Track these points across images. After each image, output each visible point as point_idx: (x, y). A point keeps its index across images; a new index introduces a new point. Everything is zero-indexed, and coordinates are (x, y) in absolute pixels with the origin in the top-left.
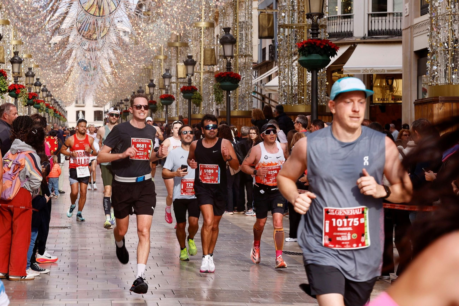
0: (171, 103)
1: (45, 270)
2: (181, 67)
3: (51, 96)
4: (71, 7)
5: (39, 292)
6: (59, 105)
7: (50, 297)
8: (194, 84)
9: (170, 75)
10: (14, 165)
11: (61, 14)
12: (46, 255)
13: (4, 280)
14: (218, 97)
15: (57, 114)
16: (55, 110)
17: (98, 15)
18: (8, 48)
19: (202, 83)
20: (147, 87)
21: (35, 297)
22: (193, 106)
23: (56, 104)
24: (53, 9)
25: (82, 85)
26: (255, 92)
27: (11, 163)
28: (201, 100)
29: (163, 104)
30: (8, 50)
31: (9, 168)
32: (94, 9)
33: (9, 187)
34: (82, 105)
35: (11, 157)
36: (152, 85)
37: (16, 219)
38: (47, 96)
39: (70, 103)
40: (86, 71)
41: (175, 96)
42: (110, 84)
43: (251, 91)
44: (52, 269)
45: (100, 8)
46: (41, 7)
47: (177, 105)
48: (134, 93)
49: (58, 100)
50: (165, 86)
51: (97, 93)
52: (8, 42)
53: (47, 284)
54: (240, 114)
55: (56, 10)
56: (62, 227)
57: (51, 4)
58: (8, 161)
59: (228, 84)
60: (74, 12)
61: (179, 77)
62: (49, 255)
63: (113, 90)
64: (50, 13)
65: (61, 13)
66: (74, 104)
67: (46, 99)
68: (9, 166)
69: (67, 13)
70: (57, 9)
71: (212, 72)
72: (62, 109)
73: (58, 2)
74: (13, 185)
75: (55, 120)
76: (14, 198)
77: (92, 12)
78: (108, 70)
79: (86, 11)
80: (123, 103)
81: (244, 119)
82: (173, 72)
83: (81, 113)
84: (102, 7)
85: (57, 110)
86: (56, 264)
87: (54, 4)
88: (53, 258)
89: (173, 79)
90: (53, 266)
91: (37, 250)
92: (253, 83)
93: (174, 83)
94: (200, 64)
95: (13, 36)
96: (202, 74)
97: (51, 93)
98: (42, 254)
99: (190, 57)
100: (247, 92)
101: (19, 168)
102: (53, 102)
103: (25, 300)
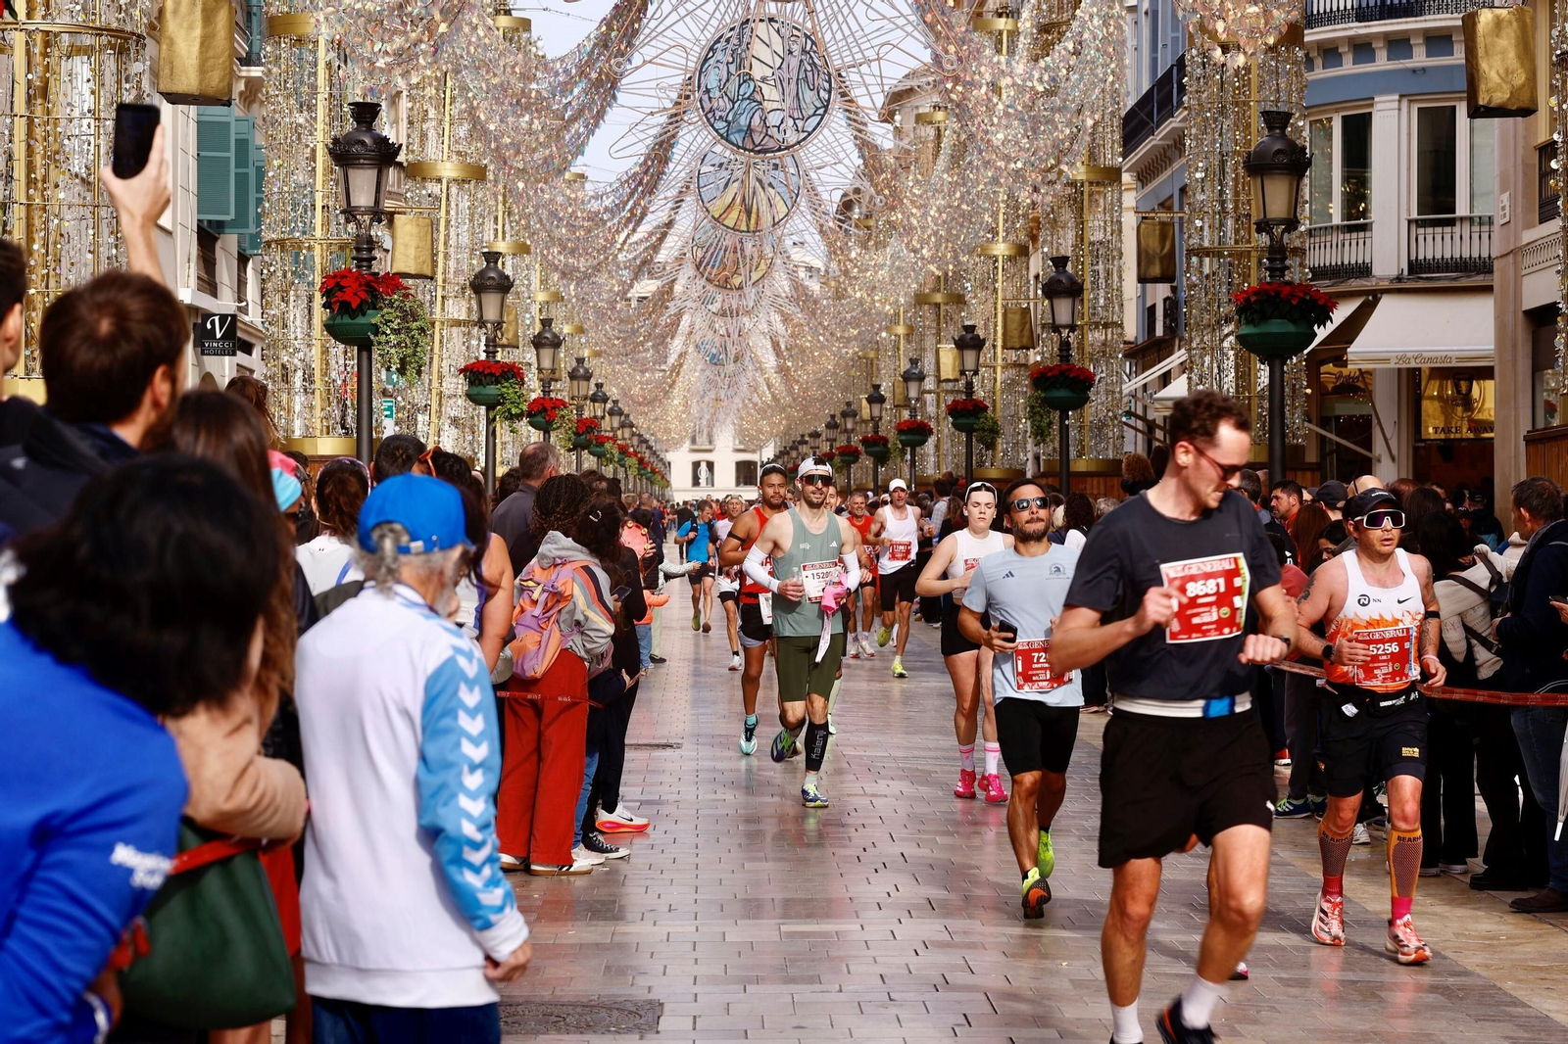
0: (923, 442)
1: (617, 850)
2: (948, 355)
3: (632, 426)
4: (681, 211)
5: (603, 903)
6: (650, 448)
7: (630, 916)
8: (980, 394)
9: (921, 372)
10: (546, 595)
11: (658, 227)
12: (620, 815)
13: (519, 873)
14: (1039, 427)
15: (645, 468)
16: (641, 461)
17: (744, 227)
18: (527, 310)
19: (998, 393)
20: (864, 403)
21: (593, 915)
22: (977, 447)
23: (644, 445)
24: (633, 215)
25: (706, 400)
26: (1129, 414)
27: (540, 588)
28: (997, 433)
29: (905, 444)
30: (528, 316)
31: (535, 603)
32: (734, 215)
33: (532, 648)
34: (708, 447)
35: (539, 575)
36: (876, 398)
37: (549, 725)
38: (623, 426)
39: (676, 444)
40: (716, 364)
41: (932, 425)
42: (774, 396)
43: (1120, 412)
44: (634, 847)
45: (749, 213)
46: (606, 209)
47: (937, 447)
48: (833, 417)
49: (647, 436)
50: (908, 399)
51: (742, 419)
52: (526, 295)
53: (623, 885)
54: (1093, 468)
55: (642, 218)
56: (658, 746)
57: (631, 203)
58: (531, 584)
59: (1062, 393)
60: (685, 221)
61: (943, 376)
62: (628, 815)
63: (783, 410)
64: (626, 226)
65: (655, 224)
66: (687, 444)
67: (619, 433)
68: (535, 596)
69: (670, 224)
70: (644, 215)
71: (1025, 366)
72: (658, 456)
73: (647, 198)
74: (543, 644)
75: (641, 485)
76: (546, 674)
77: (730, 222)
78: (770, 361)
79: (716, 220)
80: (806, 443)
81: (1102, 480)
82: (928, 366)
83: (703, 467)
84: (754, 210)
85: (646, 460)
86: (647, 835)
87: (636, 204)
88: (638, 821)
89: (929, 384)
90: (638, 841)
91: (600, 801)
92: (1125, 392)
93: (930, 392)
94: (994, 346)
95: (538, 282)
96: (999, 369)
97: (631, 418)
98: (611, 809)
99: (971, 329)
100: (1110, 414)
101: (558, 601)
102: (635, 441)
103: (570, 924)
